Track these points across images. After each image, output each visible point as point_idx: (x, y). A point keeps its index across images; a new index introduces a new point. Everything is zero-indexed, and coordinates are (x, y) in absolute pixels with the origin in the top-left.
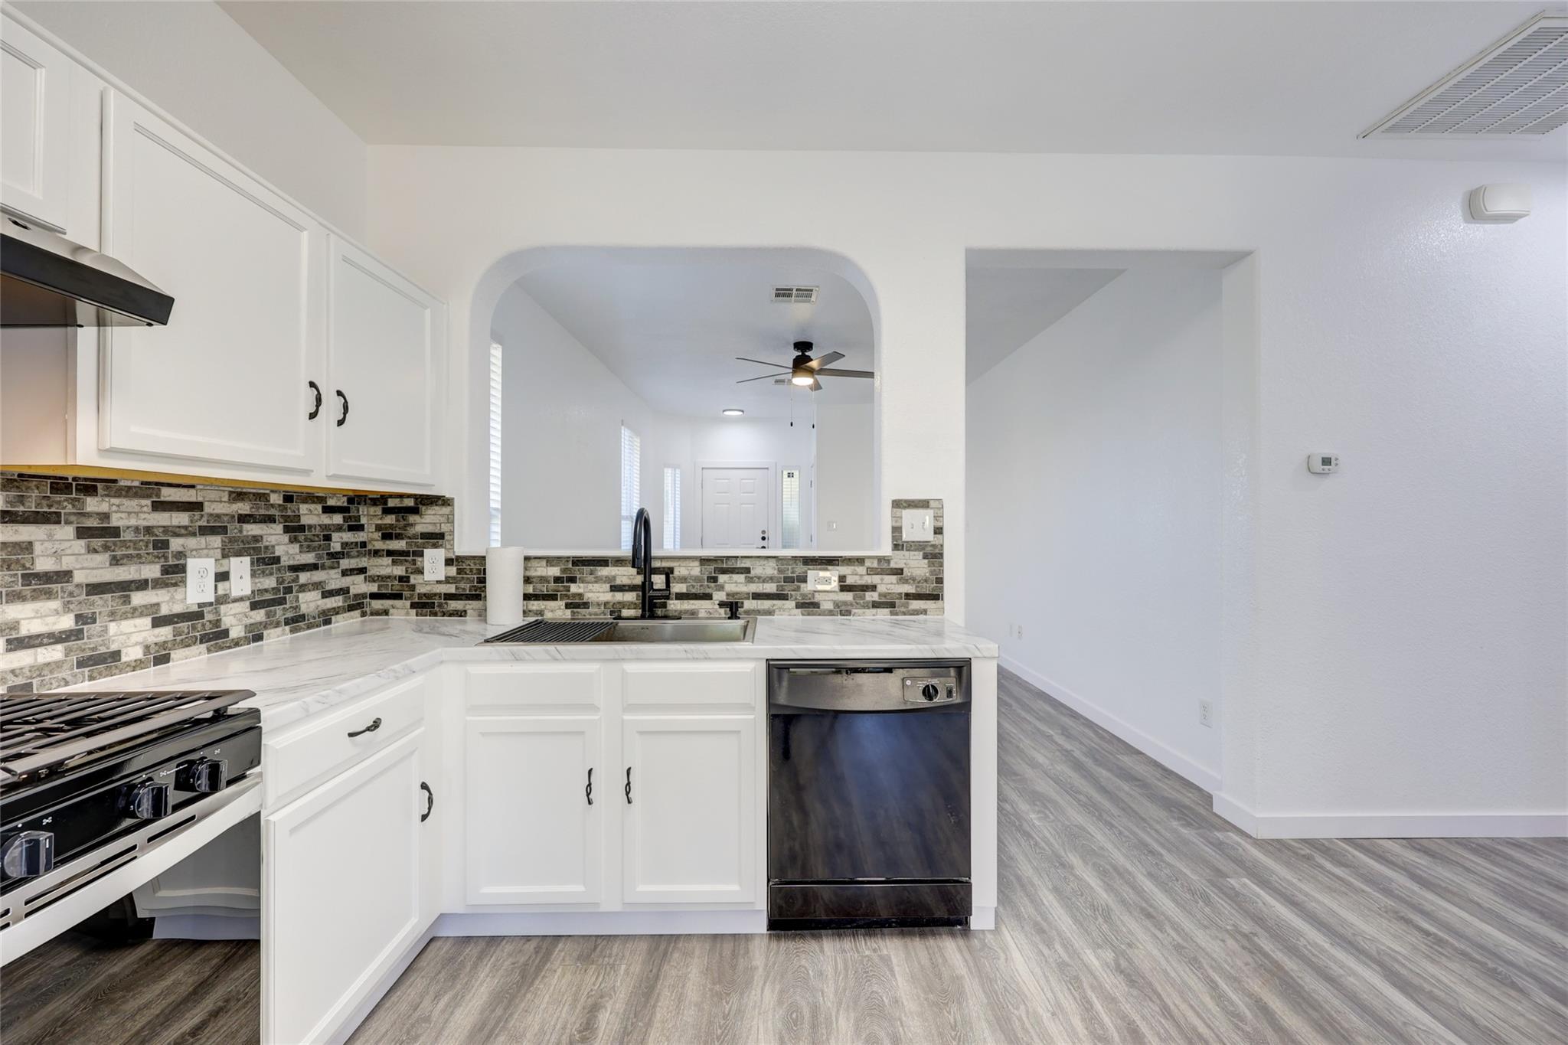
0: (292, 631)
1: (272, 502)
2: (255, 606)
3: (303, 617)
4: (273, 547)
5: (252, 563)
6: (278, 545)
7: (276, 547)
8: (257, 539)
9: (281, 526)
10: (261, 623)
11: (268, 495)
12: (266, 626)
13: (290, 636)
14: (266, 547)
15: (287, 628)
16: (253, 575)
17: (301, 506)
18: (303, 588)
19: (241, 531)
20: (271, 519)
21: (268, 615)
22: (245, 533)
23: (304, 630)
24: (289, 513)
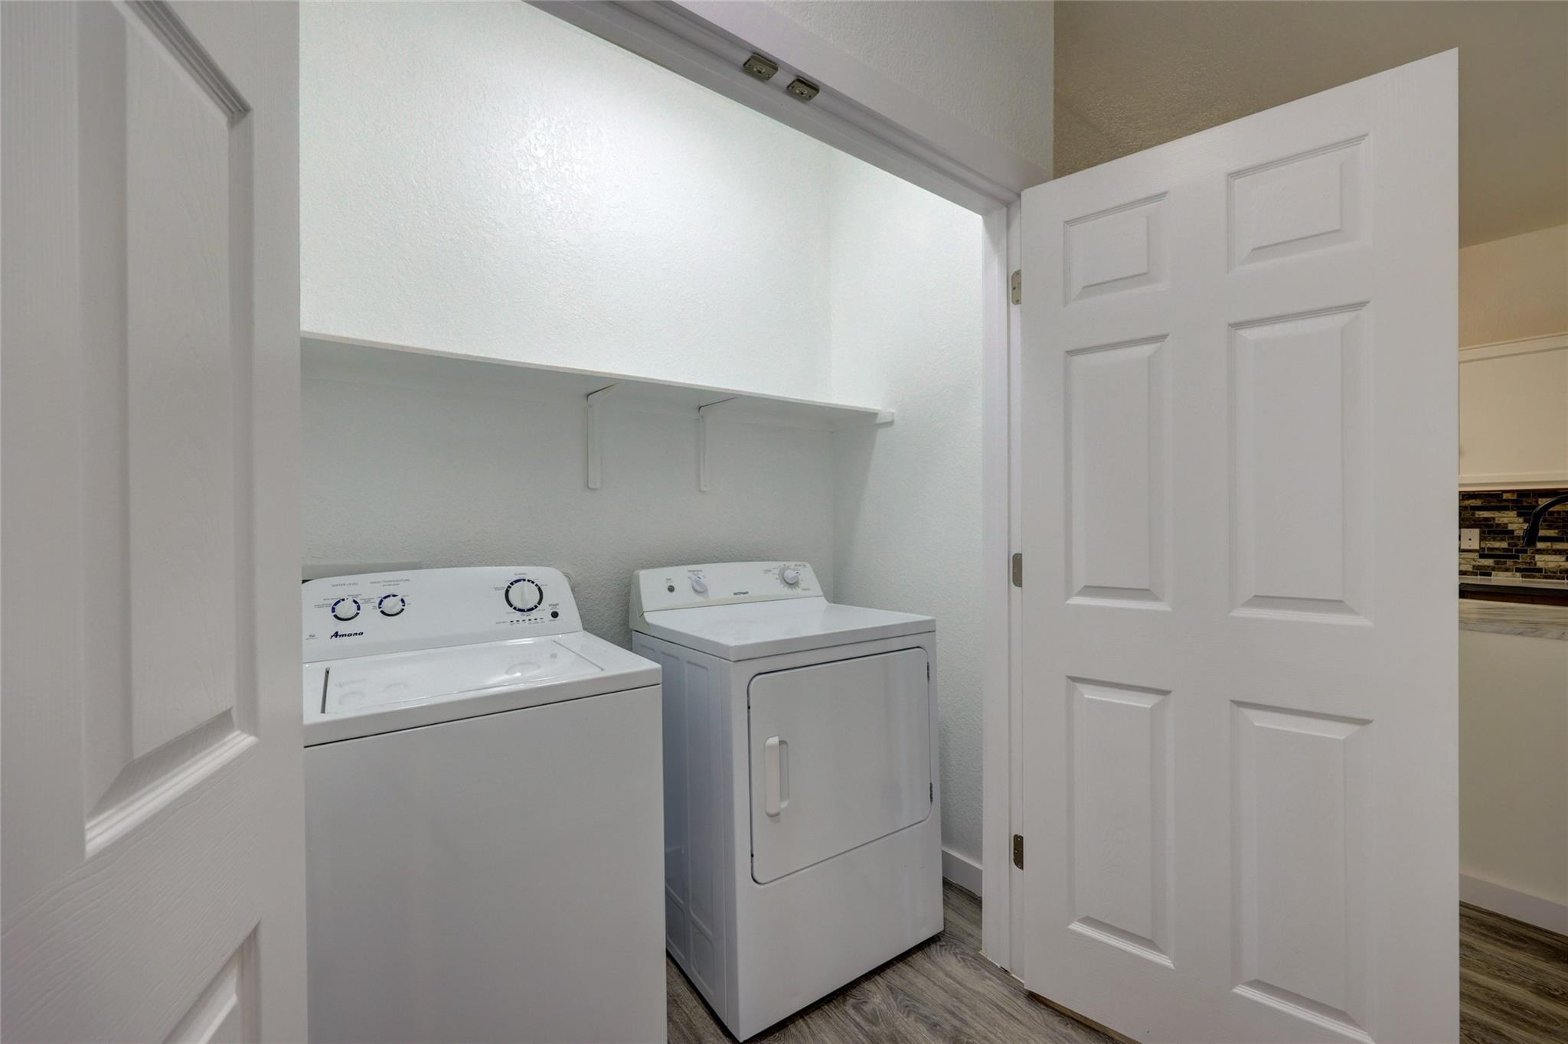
0: (1523, 577)
1: (1504, 497)
2: (1482, 556)
3: (1540, 570)
4: (1506, 524)
5: (1482, 533)
6: (1511, 523)
7: (1509, 525)
8: (1487, 519)
9: (1515, 512)
10: (1488, 567)
11: (1502, 494)
12: (1494, 569)
13: (1521, 579)
14: (1498, 525)
15: (1518, 574)
16: (1482, 539)
17: (1540, 499)
18: (1541, 552)
19: (1473, 515)
20: (1506, 508)
21: (1496, 563)
22: (1477, 516)
23: (1539, 578)
24: (1525, 504)
